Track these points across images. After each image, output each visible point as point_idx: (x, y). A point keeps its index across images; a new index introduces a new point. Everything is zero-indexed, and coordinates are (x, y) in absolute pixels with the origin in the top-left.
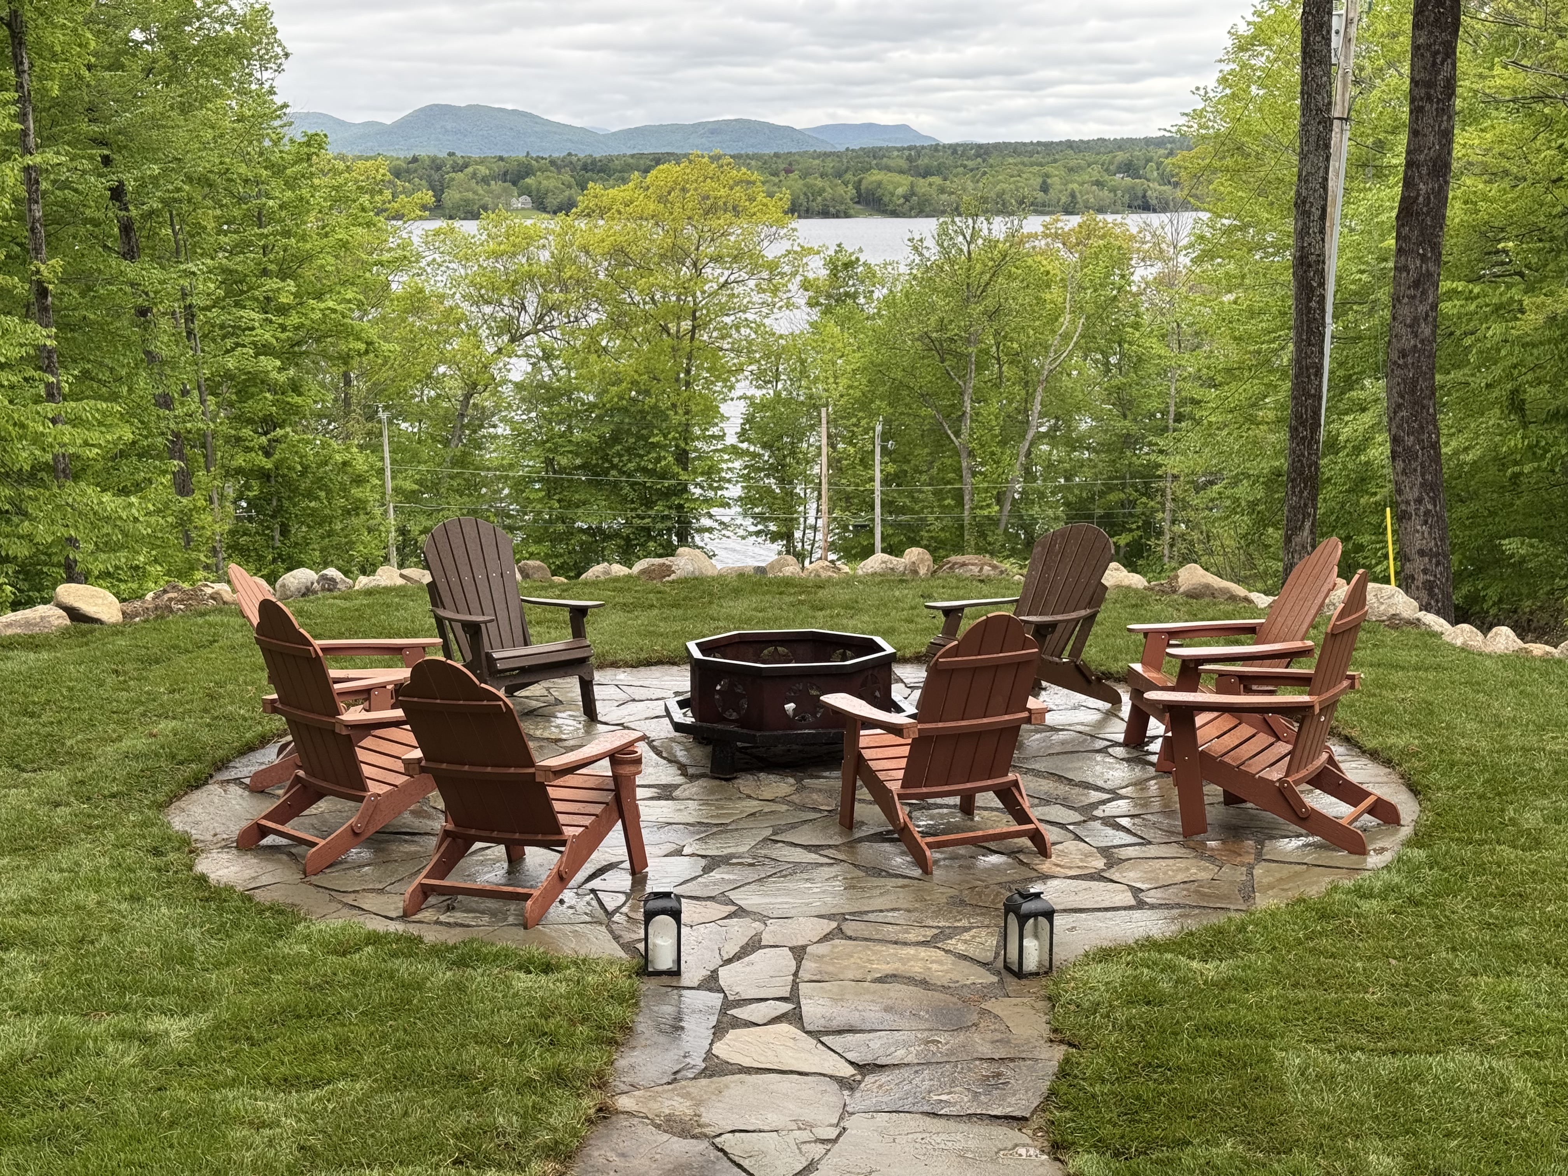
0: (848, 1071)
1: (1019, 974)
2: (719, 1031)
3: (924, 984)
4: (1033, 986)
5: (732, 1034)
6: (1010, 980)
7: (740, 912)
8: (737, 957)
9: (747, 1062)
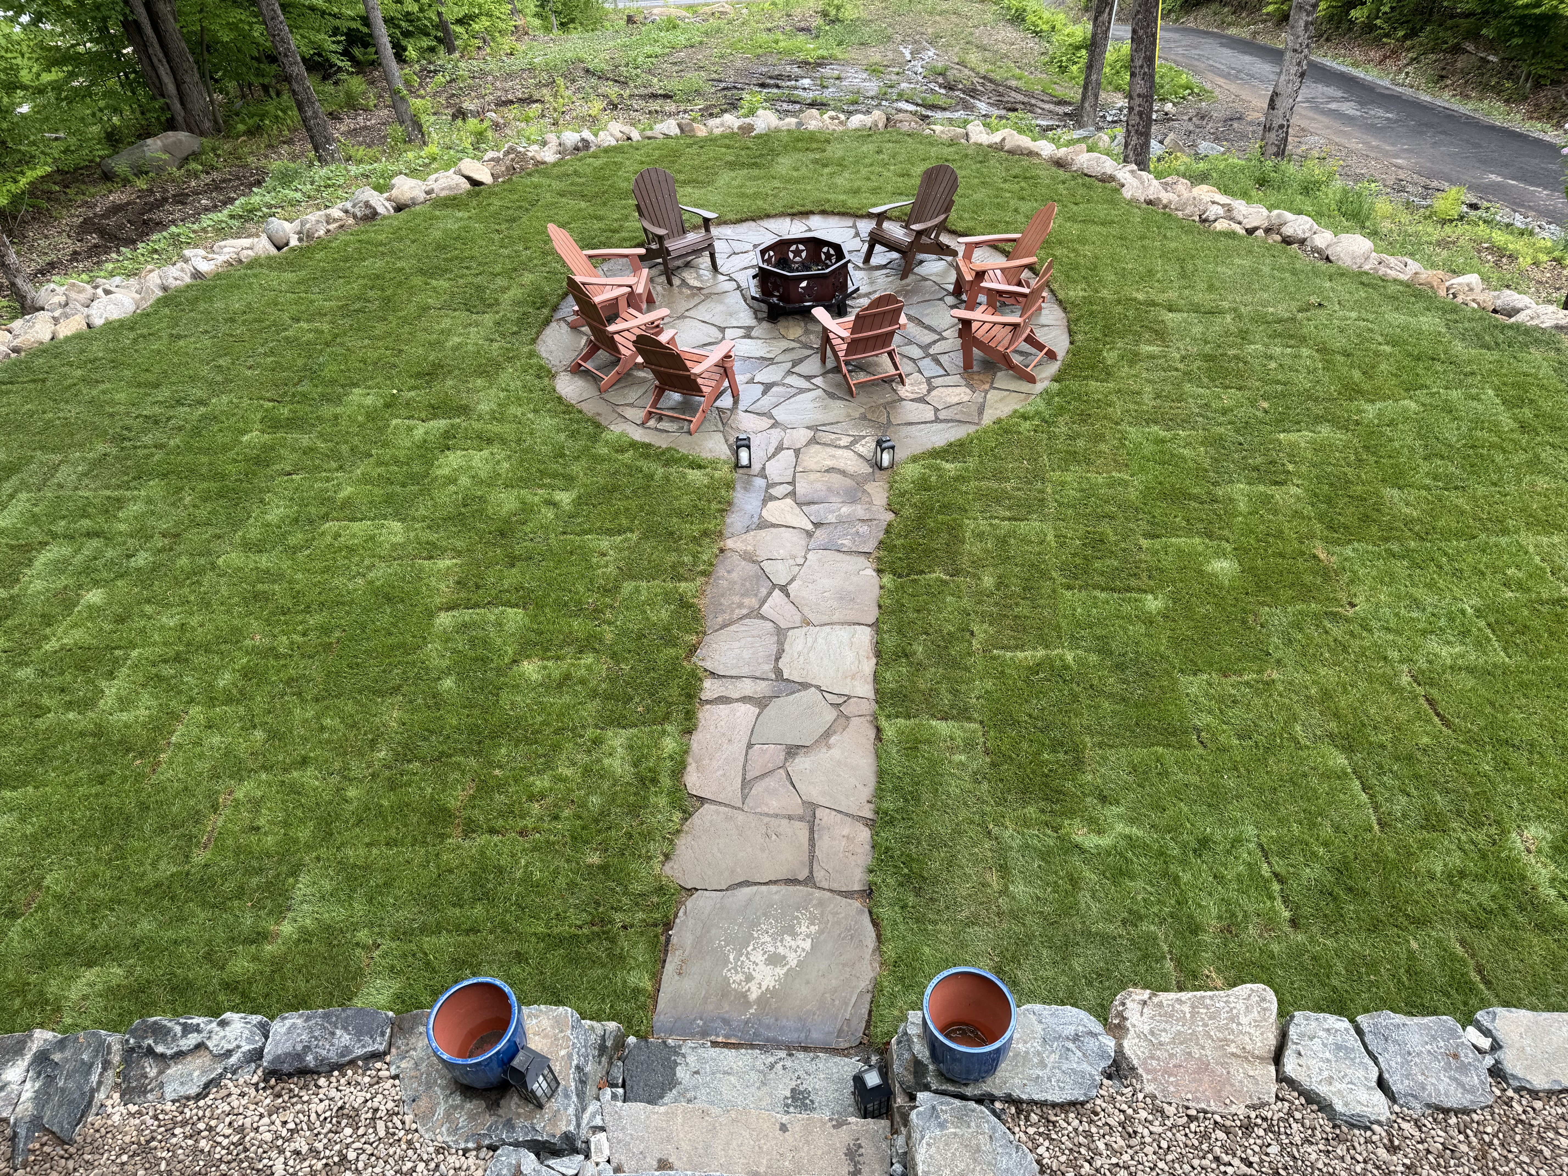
0: (810, 527)
1: (881, 468)
2: (765, 502)
3: (843, 473)
4: (885, 475)
5: (771, 504)
6: (877, 471)
7: (776, 425)
8: (774, 455)
9: (774, 521)
